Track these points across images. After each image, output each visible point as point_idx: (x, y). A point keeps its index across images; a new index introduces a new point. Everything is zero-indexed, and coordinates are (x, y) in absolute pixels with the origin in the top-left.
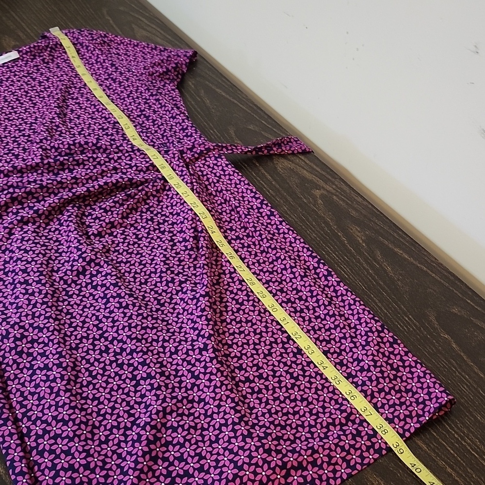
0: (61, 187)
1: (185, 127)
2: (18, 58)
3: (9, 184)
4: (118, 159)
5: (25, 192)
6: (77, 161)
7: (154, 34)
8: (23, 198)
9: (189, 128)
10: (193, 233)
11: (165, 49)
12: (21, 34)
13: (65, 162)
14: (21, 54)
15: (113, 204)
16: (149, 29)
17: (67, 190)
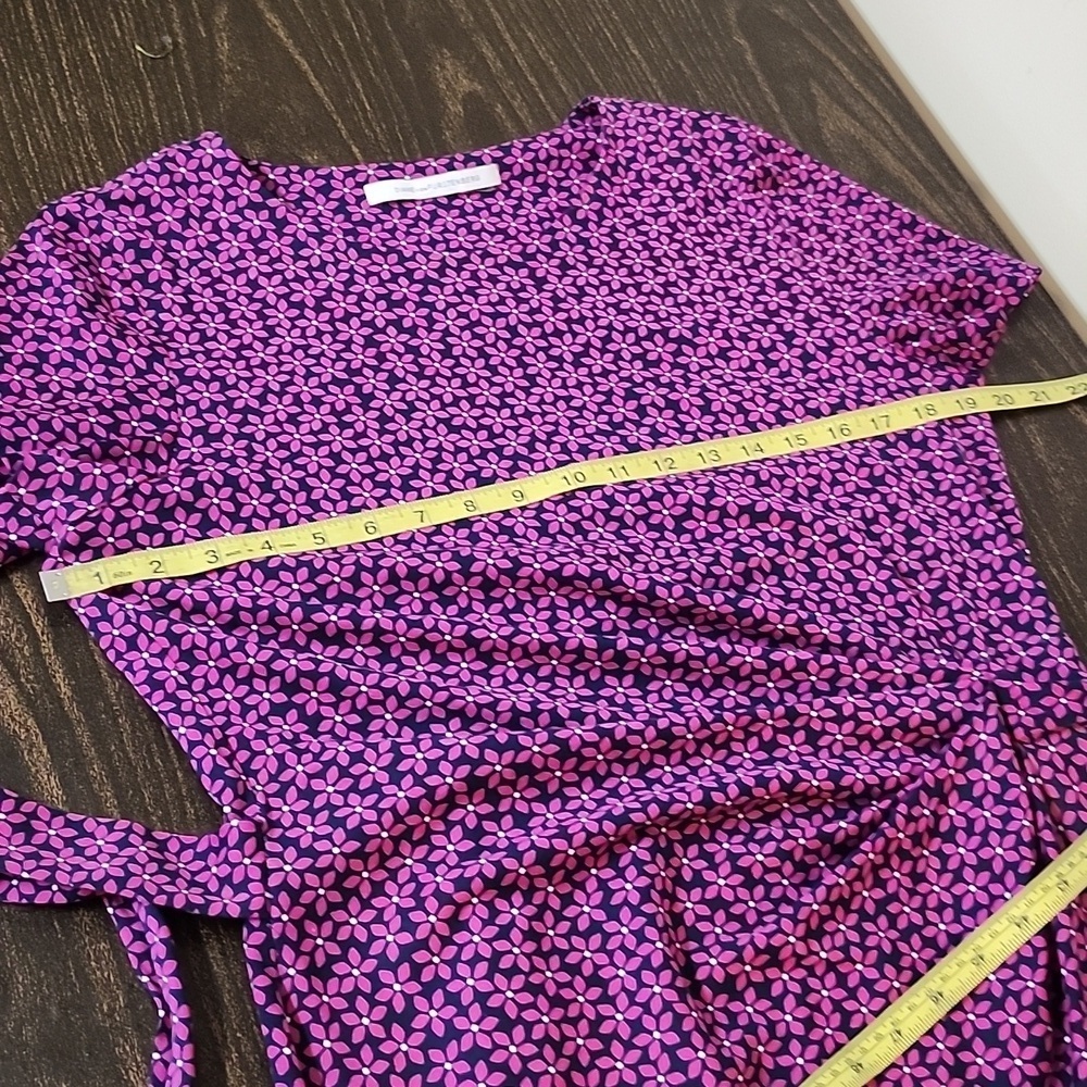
0: (620, 760)
1: (1010, 589)
2: (497, 188)
3: (452, 706)
4: (796, 669)
5: (512, 765)
6: (670, 656)
7: (873, 132)
8: (503, 782)
9: (1025, 596)
10: (1034, 1062)
11: (942, 237)
12: (488, 53)
13: (631, 653)
14: (507, 174)
15: (774, 862)
16: (859, 108)
17: (634, 768)
